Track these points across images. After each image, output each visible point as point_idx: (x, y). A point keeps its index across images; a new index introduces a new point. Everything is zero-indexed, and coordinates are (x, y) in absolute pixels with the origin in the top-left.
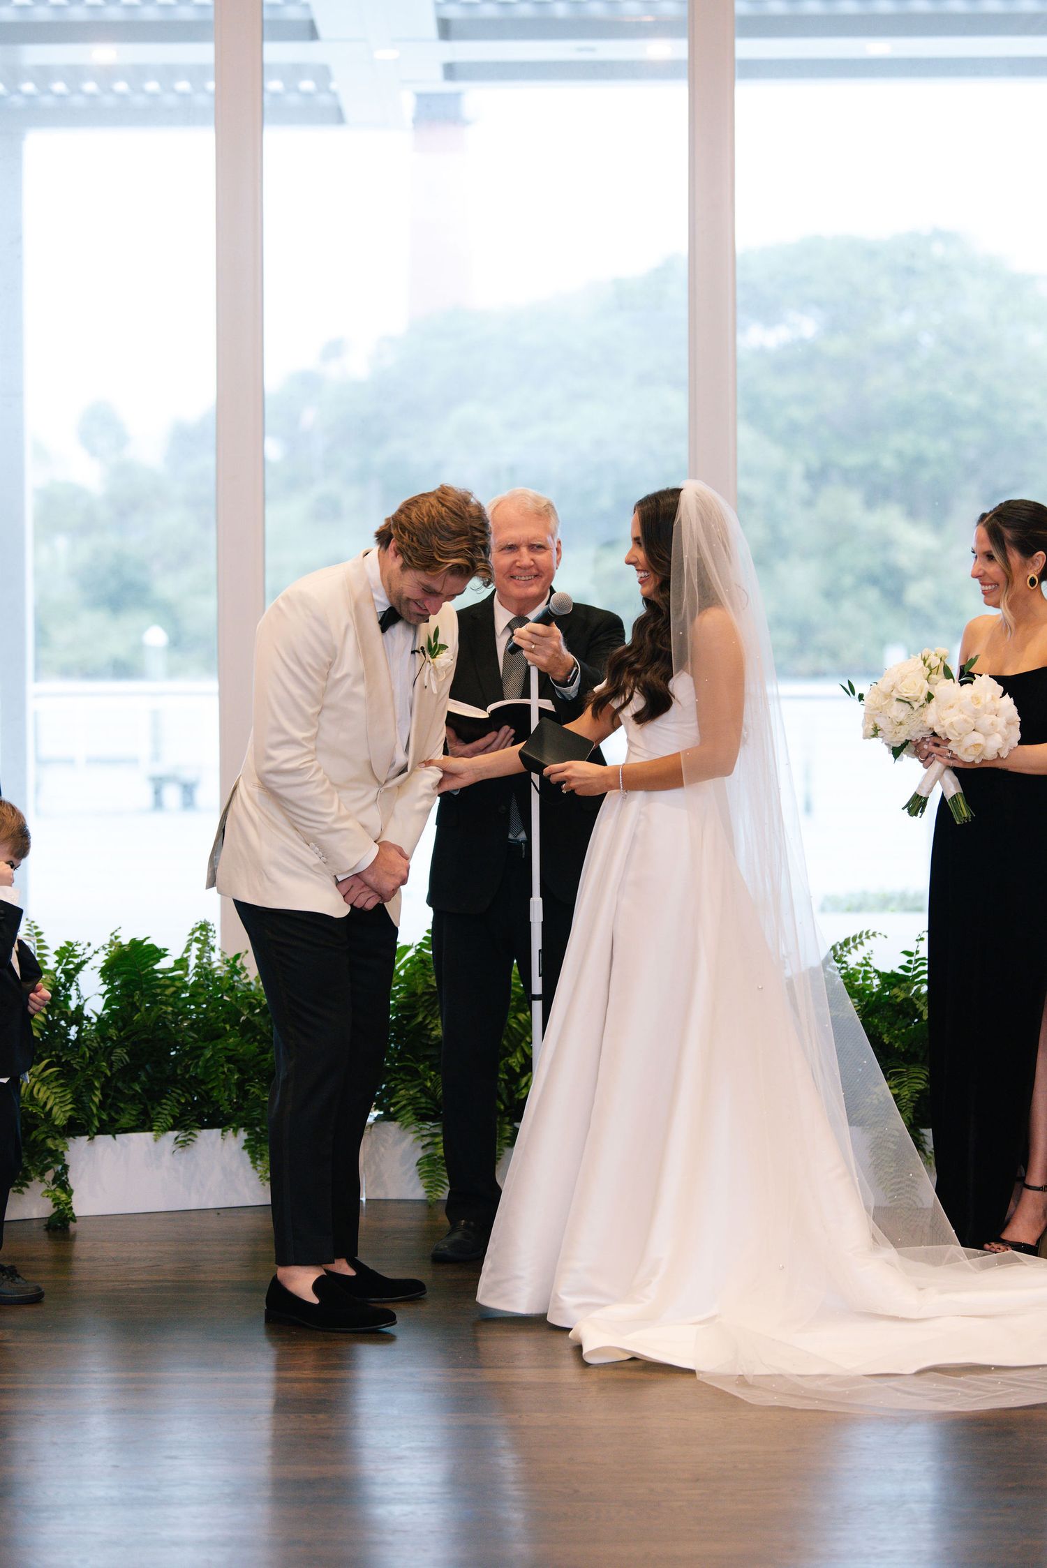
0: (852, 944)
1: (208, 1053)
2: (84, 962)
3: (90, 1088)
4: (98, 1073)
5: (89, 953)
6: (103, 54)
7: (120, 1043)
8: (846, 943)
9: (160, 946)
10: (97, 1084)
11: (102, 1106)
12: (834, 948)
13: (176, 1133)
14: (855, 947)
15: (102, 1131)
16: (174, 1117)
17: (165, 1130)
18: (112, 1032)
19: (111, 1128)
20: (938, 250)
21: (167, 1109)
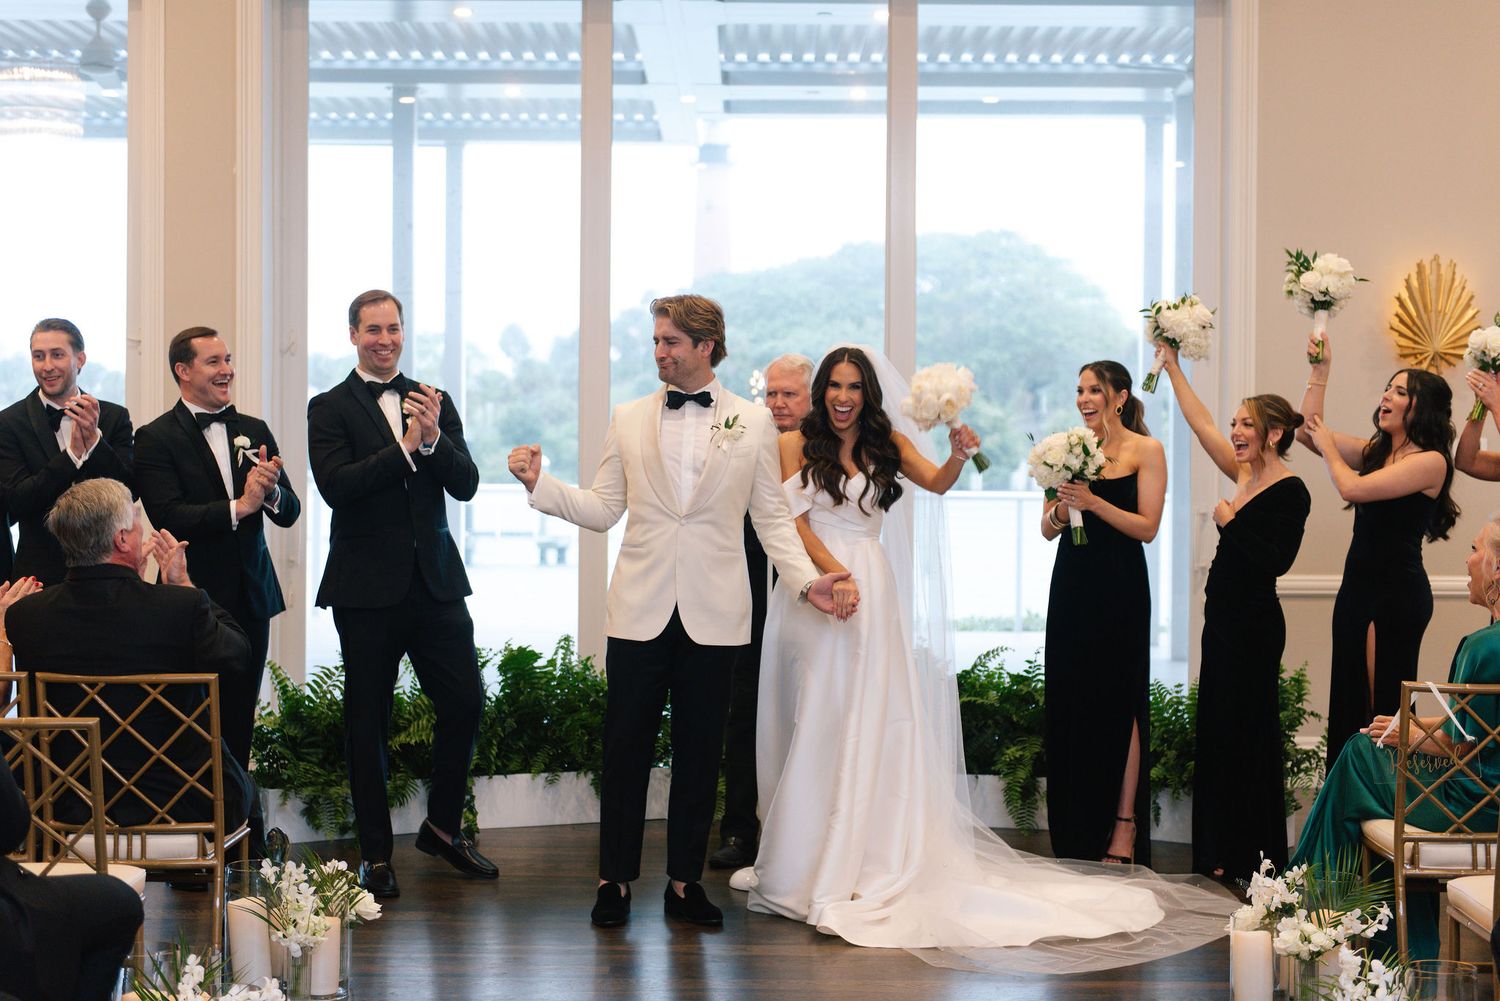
0: (991, 655)
1: (568, 723)
2: (488, 661)
3: (490, 744)
4: (495, 734)
5: (491, 655)
6: (513, 91)
7: (510, 715)
8: (988, 654)
9: (537, 651)
10: (495, 742)
11: (498, 756)
12: (979, 658)
13: (546, 775)
14: (994, 657)
15: (498, 772)
16: (545, 764)
17: (539, 772)
18: (505, 708)
19: (504, 771)
20: (1004, 242)
21: (541, 758)
